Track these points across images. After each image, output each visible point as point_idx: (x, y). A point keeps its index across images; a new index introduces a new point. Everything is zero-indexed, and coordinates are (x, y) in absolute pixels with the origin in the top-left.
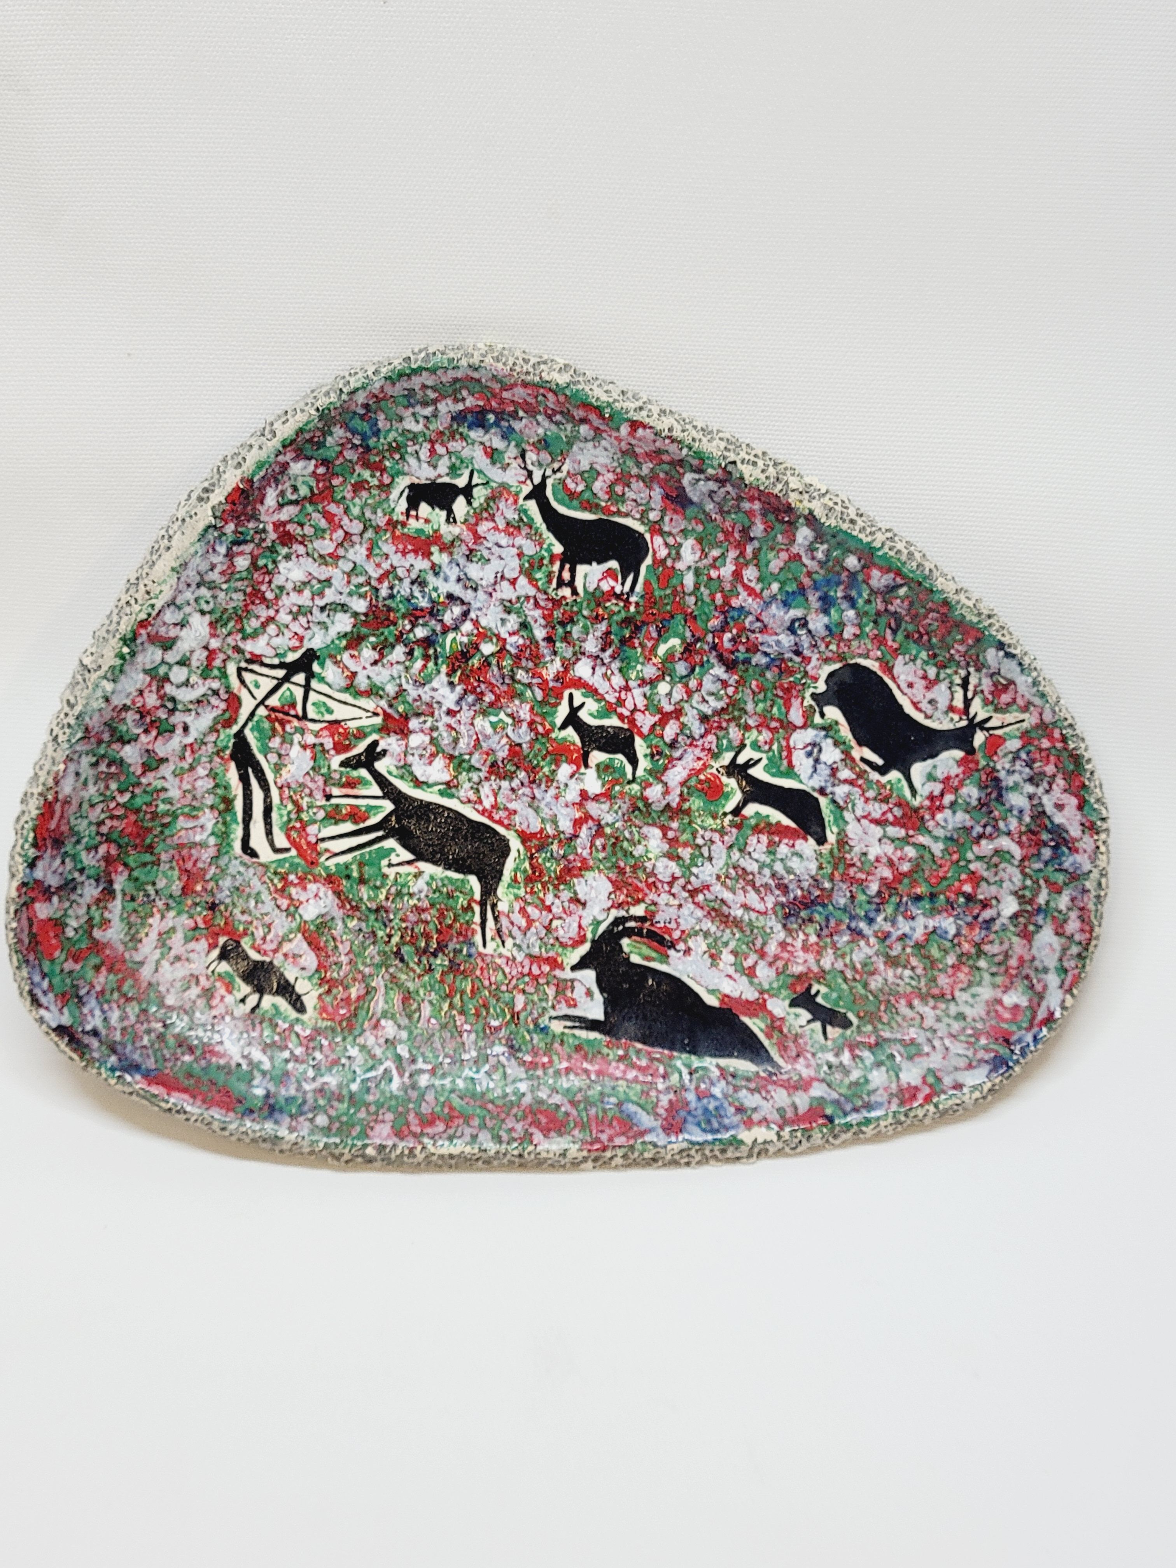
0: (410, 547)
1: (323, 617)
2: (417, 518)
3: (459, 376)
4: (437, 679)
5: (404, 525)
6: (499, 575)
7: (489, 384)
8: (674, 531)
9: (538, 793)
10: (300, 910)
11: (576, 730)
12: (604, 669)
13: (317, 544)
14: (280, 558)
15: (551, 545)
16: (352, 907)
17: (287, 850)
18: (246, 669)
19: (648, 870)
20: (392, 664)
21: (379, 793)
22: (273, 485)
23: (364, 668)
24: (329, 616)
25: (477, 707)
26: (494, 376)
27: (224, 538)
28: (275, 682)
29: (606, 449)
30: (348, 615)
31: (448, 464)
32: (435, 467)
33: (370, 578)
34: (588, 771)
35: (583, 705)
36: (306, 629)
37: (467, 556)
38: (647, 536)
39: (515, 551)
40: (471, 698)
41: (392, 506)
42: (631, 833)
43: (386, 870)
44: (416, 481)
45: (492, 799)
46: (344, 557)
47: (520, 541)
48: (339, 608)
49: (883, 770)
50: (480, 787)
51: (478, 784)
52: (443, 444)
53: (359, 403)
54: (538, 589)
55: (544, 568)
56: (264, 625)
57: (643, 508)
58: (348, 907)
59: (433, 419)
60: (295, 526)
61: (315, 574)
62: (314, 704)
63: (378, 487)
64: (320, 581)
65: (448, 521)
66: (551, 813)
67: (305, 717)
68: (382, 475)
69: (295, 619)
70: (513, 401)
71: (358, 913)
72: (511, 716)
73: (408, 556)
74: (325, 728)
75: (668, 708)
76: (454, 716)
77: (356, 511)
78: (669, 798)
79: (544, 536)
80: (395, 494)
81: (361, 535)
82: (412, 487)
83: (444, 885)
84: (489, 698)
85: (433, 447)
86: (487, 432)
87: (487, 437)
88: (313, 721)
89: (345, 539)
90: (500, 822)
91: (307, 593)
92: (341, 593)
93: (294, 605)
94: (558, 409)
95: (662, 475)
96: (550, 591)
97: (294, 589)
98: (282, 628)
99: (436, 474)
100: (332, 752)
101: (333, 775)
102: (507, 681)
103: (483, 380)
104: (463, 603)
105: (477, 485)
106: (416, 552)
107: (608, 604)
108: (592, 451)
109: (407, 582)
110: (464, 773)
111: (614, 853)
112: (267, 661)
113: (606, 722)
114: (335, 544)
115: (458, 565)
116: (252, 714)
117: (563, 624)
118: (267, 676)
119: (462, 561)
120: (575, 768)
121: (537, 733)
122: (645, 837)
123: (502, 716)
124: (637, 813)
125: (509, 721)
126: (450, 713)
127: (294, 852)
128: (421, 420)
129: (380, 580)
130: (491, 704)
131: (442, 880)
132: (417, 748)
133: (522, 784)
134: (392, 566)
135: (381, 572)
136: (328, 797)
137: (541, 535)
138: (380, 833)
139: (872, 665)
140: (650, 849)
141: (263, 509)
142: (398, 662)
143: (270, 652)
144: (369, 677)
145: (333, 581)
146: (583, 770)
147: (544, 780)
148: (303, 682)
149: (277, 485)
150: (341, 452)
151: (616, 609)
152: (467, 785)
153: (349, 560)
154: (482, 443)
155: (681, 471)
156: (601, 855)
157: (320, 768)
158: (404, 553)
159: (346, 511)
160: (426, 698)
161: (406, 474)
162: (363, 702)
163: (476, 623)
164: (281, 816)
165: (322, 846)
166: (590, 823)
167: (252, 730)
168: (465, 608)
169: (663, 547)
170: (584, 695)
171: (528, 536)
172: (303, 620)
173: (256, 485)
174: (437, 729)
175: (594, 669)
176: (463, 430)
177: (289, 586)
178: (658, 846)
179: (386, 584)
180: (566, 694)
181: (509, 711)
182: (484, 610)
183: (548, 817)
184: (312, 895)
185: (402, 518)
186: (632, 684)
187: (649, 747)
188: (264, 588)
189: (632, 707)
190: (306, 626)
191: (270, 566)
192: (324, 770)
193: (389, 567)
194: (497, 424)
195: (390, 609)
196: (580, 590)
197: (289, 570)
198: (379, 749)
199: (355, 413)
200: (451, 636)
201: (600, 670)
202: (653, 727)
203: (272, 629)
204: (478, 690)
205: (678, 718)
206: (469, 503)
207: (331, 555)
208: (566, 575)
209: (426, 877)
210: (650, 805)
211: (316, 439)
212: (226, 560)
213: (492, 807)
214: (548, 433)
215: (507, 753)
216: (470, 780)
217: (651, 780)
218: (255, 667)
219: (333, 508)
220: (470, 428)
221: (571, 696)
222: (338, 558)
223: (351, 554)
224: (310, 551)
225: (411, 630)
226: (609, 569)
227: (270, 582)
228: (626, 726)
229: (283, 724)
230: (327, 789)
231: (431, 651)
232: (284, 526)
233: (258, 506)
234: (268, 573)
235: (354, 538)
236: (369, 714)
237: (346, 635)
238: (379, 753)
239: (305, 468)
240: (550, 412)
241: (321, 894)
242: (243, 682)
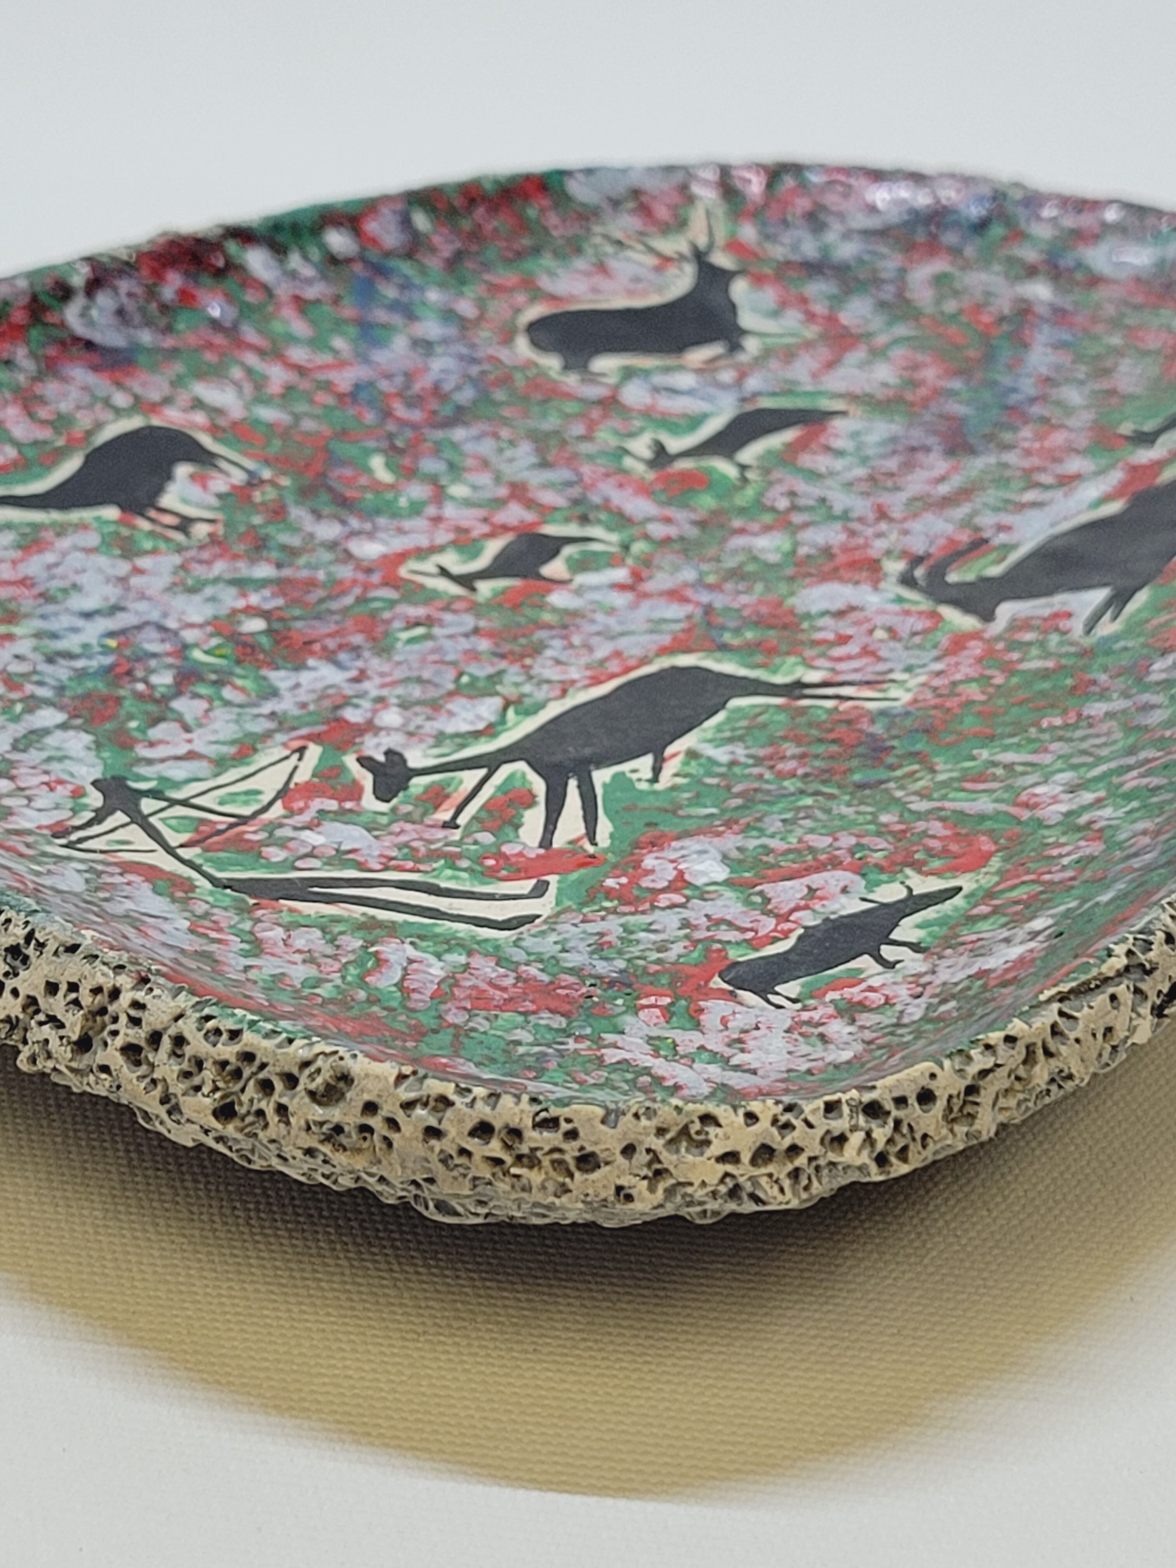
1: (38, 754)
4: (274, 680)
6: (114, 581)
8: (165, 391)
9: (592, 628)
10: (698, 882)
11: (485, 580)
17: (542, 883)
18: (75, 842)
19: (814, 553)
20: (206, 717)
21: (480, 771)
23: (189, 741)
24: (40, 749)
25: (367, 653)
28: (135, 827)
30: (58, 732)
34: (578, 581)
35: (440, 566)
36: (46, 773)
37: (49, 601)
39: (78, 554)
40: (344, 656)
45: (574, 669)
47: (63, 545)
48: (33, 736)
49: (735, 347)
50: (540, 677)
51: (532, 677)
54: (174, 552)
55: (136, 538)
57: (100, 403)
58: (720, 830)
62: (223, 804)
66: (640, 622)
67: (243, 817)
72: (412, 626)
74: (287, 803)
75: (501, 492)
76: (369, 677)
78: (680, 520)
79: (75, 520)
83: (732, 731)
84: (357, 639)
88: (262, 811)
95: (51, 351)
98: (22, 793)
100: (349, 804)
101: (402, 812)
104: (138, 627)
109: (45, 668)
110: (499, 687)
112: (77, 822)
115: (57, 614)
116: (189, 863)
117: (261, 548)
118: (114, 830)
119: (53, 608)
120: (561, 590)
121: (467, 610)
125: (421, 629)
126: (357, 680)
127: (552, 878)
129: (15, 688)
130: (373, 640)
131: (719, 732)
133: (562, 638)
136: (450, 824)
137: (69, 522)
139: (535, 312)
143: (61, 814)
144: (213, 742)
146: (571, 585)
147: (568, 619)
148: (162, 803)
151: (273, 496)
152: (527, 688)
155: (55, 320)
157: (375, 822)
162: (264, 757)
163: (190, 626)
164: (454, 877)
165: (559, 844)
167: (222, 870)
168: (150, 628)
170: (422, 560)
174: (382, 697)
181: (397, 626)
182: (170, 611)
183: (648, 625)
184: (670, 866)
186: (429, 513)
187: (566, 522)
189: (477, 522)
190: (38, 771)
192: (384, 819)
195: (88, 695)
198: (381, 758)
200: (195, 653)
202: (533, 511)
204: (332, 647)
205: (528, 488)
208: (170, 520)
209: (702, 747)
210: (682, 538)
215: (485, 640)
216: (517, 684)
217: (633, 531)
218: (79, 834)
221: (414, 572)
225: (151, 686)
226: (189, 476)
229: (237, 839)
230: (431, 822)
237: (97, 743)
238: (390, 759)
241: (674, 854)
242: (100, 851)
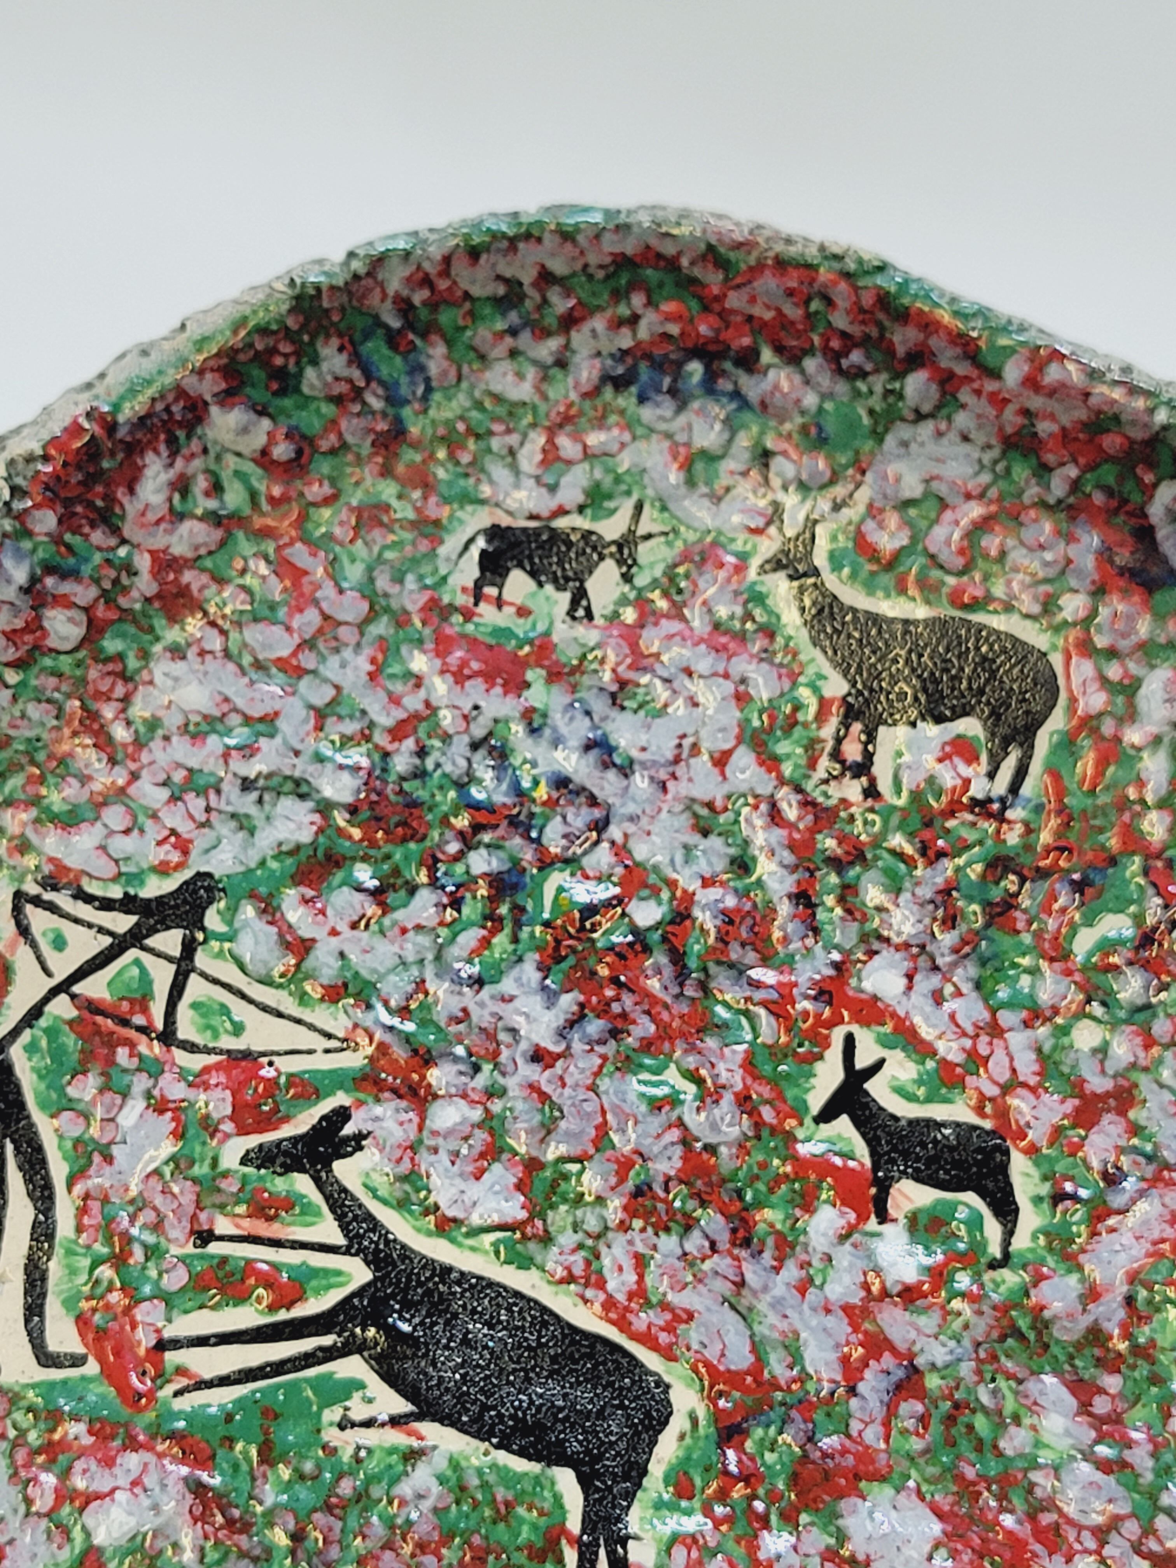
0: (475, 665)
1: (246, 804)
2: (499, 603)
3: (629, 251)
4: (515, 972)
5: (468, 615)
6: (687, 743)
7: (697, 272)
8: (1124, 645)
9: (752, 1274)
10: (88, 1518)
11: (858, 1123)
12: (935, 980)
13: (254, 634)
14: (157, 648)
15: (822, 677)
16: (230, 1523)
17: (77, 1361)
18: (37, 901)
19: (1039, 1492)
20: (404, 931)
21: (338, 1239)
22: (165, 453)
23: (334, 933)
24: (260, 801)
25: (610, 1048)
26: (710, 248)
27: (27, 545)
28: (107, 941)
29: (966, 438)
30: (310, 804)
31: (585, 483)
32: (553, 489)
33: (372, 725)
34: (886, 1228)
35: (878, 1065)
36: (202, 825)
37: (613, 696)
38: (1057, 660)
39: (729, 687)
40: (595, 1027)
41: (443, 571)
42: (995, 1393)
43: (331, 1435)
44: (505, 521)
45: (631, 1278)
46: (314, 672)
47: (741, 665)
48: (289, 786)
50: (603, 1250)
51: (598, 1237)
52: (577, 437)
53: (391, 292)
54: (782, 781)
55: (798, 731)
56: (100, 804)
57: (1048, 588)
58: (219, 1519)
59: (555, 372)
60: (205, 579)
61: (240, 703)
62: (195, 1006)
63: (414, 525)
64: (248, 720)
65: (571, 614)
66: (783, 1325)
67: (168, 1037)
68: (425, 498)
69: (174, 799)
70: (750, 318)
71: (243, 1540)
72: (694, 1077)
73: (468, 684)
74: (217, 1067)
75: (1098, 1084)
76: (548, 1066)
77: (354, 573)
78: (1096, 1310)
79: (802, 657)
80: (451, 545)
81: (362, 626)
82: (494, 532)
83: (485, 1486)
84: (641, 1028)
85: (550, 441)
86: (682, 406)
87: (682, 420)
88: (191, 1047)
89: (320, 631)
90: (647, 1339)
91: (214, 743)
92: (297, 753)
93: (179, 765)
94: (855, 330)
95: (1099, 498)
96: (809, 786)
97: (184, 729)
98: (141, 819)
99: (553, 504)
100: (228, 1127)
101: (223, 1184)
102: (689, 992)
103: (685, 262)
104: (593, 801)
105: (648, 537)
106: (489, 677)
107: (951, 824)
108: (932, 448)
109: (461, 744)
110: (563, 1208)
111: (951, 1443)
112: (92, 888)
113: (938, 1112)
114: (297, 640)
115: (588, 713)
116: (35, 1013)
117: (837, 864)
118: (90, 926)
119: (599, 706)
120: (852, 1216)
121: (758, 1124)
122: (1035, 1408)
123: (672, 1075)
124: (1010, 1341)
125: (690, 1089)
126: (539, 1056)
127: (92, 1367)
128: (531, 373)
129: (398, 732)
130: (647, 1046)
131: (480, 1472)
132: (448, 1134)
133: (713, 1247)
134: (428, 704)
135: (401, 715)
136: (205, 1237)
137: (795, 654)
138: (328, 1340)
140: (1046, 1438)
141: (132, 507)
142: (419, 928)
143: (104, 867)
144: (342, 955)
145: (281, 723)
146: (872, 1224)
147: (770, 1242)
148: (176, 952)
149: (174, 454)
150: (334, 423)
151: (971, 836)
152: (567, 1239)
153: (326, 680)
154: (669, 436)
155: (1149, 478)
156: (916, 1444)
157: (192, 1163)
158: (460, 677)
159: (333, 564)
160: (481, 1017)
161: (483, 502)
162: (321, 1016)
163: (621, 850)
164: (73, 1272)
165: (172, 1358)
166: (888, 1360)
167: (31, 1048)
168: (597, 813)
169: (1093, 687)
170: (885, 1043)
171: (766, 656)
172: (196, 804)
173: (122, 433)
174: (502, 1093)
175: (910, 977)
176: (627, 401)
177: (173, 720)
178: (1068, 1433)
179: (409, 744)
180: (838, 1035)
181: (691, 1061)
182: (644, 821)
183: (776, 1335)
184: (123, 1481)
185: (464, 600)
186: (1006, 1018)
187: (1045, 1178)
188: (108, 712)
189: (1004, 1076)
190: (202, 817)
191: (132, 663)
192: (200, 1170)
193: (420, 707)
194: (709, 386)
195: (414, 804)
196: (884, 786)
197: (176, 679)
198: (349, 1129)
199: (378, 323)
200: (557, 878)
201: (926, 983)
202: (1057, 1132)
203: (115, 817)
204: (616, 1008)
205: (1122, 1112)
206: (627, 578)
207: (282, 664)
208: (852, 751)
209: (439, 1462)
210: (1047, 1324)
211: (279, 361)
212: (23, 603)
213: (631, 1296)
214: (829, 406)
215: (679, 1164)
216: (576, 1227)
217: (1051, 1261)
218: (62, 899)
219: (299, 554)
220: (642, 399)
221: (850, 1042)
222: (300, 672)
223: (331, 668)
224: (234, 650)
225: (459, 857)
226: (959, 737)
227: (126, 700)
228: (988, 1125)
229: (112, 1043)
230: (203, 1216)
231: (504, 910)
232: (179, 571)
233: (121, 493)
234: (125, 677)
235: (343, 632)
236: (334, 1044)
237: (297, 849)
238: (347, 1139)
239: (245, 430)
240: (835, 344)
241: (150, 1481)
242: (24, 931)
